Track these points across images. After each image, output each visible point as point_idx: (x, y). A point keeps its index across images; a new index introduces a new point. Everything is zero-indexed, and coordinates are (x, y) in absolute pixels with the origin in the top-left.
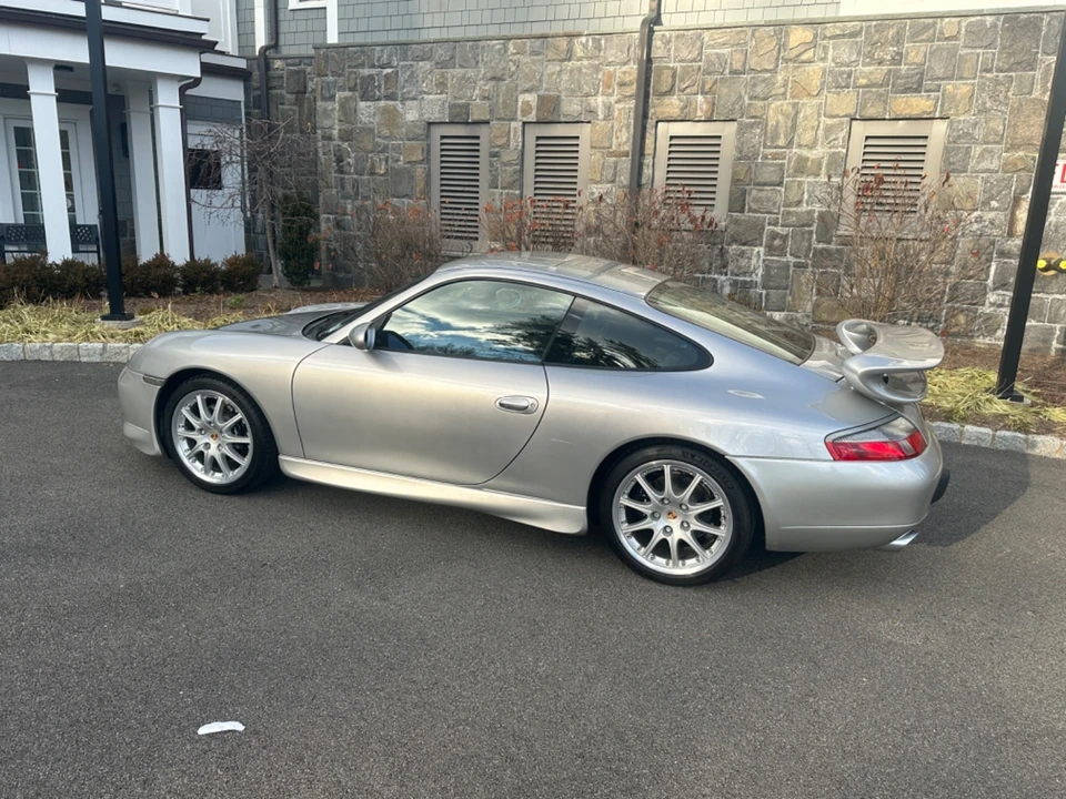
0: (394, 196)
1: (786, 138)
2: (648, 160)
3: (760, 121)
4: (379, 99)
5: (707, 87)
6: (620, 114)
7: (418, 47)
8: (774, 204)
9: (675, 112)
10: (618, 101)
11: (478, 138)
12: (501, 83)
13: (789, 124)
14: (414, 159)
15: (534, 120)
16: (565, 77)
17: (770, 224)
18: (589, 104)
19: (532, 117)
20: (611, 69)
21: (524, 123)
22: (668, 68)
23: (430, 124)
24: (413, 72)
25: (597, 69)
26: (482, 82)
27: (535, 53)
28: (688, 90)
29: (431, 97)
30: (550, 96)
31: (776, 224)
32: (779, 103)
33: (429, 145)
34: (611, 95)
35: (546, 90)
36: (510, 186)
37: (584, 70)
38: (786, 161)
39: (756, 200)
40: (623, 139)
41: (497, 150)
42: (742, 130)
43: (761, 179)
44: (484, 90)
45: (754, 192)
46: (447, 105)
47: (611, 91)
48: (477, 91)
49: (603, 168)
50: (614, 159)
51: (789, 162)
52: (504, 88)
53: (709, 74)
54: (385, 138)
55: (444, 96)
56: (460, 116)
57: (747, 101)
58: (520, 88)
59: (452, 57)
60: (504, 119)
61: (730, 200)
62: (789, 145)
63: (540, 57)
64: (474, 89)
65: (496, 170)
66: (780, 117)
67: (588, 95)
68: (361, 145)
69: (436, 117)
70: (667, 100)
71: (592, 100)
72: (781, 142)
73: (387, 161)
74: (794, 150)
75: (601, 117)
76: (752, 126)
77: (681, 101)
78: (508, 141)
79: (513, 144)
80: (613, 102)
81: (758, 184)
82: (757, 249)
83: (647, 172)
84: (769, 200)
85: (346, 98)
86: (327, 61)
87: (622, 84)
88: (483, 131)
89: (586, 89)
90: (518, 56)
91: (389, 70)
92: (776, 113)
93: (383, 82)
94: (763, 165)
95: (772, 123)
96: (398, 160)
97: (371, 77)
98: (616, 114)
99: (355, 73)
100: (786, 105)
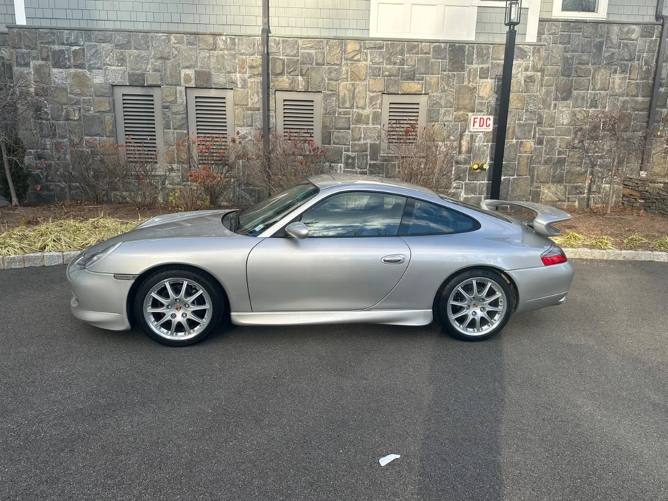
0: (87, 135)
1: (350, 102)
2: (272, 113)
3: (335, 93)
4: (69, 67)
5: (304, 72)
6: (252, 85)
7: (99, 33)
8: (347, 139)
9: (287, 86)
10: (250, 77)
11: (152, 96)
12: (168, 61)
13: (351, 95)
14: (103, 109)
15: (194, 86)
16: (213, 60)
17: (345, 151)
18: (231, 78)
19: (192, 84)
20: (244, 57)
21: (186, 88)
22: (279, 59)
23: (113, 86)
24: (97, 50)
25: (234, 56)
26: (152, 60)
27: (189, 43)
28: (292, 73)
29: (113, 68)
30: (204, 71)
31: (348, 151)
32: (345, 83)
33: (113, 100)
34: (245, 73)
35: (201, 67)
36: (180, 127)
37: (226, 57)
38: (351, 116)
39: (337, 138)
40: (255, 100)
41: (167, 104)
42: (326, 97)
43: (339, 125)
44: (155, 65)
45: (335, 133)
46: (126, 74)
47: (244, 70)
48: (150, 66)
49: (244, 118)
50: (250, 112)
51: (353, 116)
52: (170, 65)
53: (304, 64)
54: (76, 94)
55: (124, 67)
56: (137, 81)
57: (327, 81)
58: (181, 66)
59: (129, 42)
60: (172, 85)
61: (322, 137)
62: (352, 107)
63: (195, 47)
64: (148, 64)
65: (168, 117)
66: (346, 91)
67: (229, 72)
68: (56, 100)
69: (119, 81)
70: (280, 78)
71: (233, 76)
72: (348, 105)
73: (80, 110)
74: (355, 110)
75: (240, 86)
76: (331, 95)
77: (289, 79)
78: (176, 98)
79: (179, 101)
80: (247, 78)
81: (336, 129)
82: (339, 165)
83: (272, 120)
84: (344, 137)
85: (41, 66)
86: (20, 38)
87: (251, 67)
88: (156, 93)
89: (229, 69)
90: (178, 45)
91: (77, 48)
92: (343, 88)
93: (71, 55)
94: (339, 118)
95: (342, 94)
96: (89, 110)
97: (62, 52)
98: (249, 84)
99: (47, 48)
100: (348, 84)
